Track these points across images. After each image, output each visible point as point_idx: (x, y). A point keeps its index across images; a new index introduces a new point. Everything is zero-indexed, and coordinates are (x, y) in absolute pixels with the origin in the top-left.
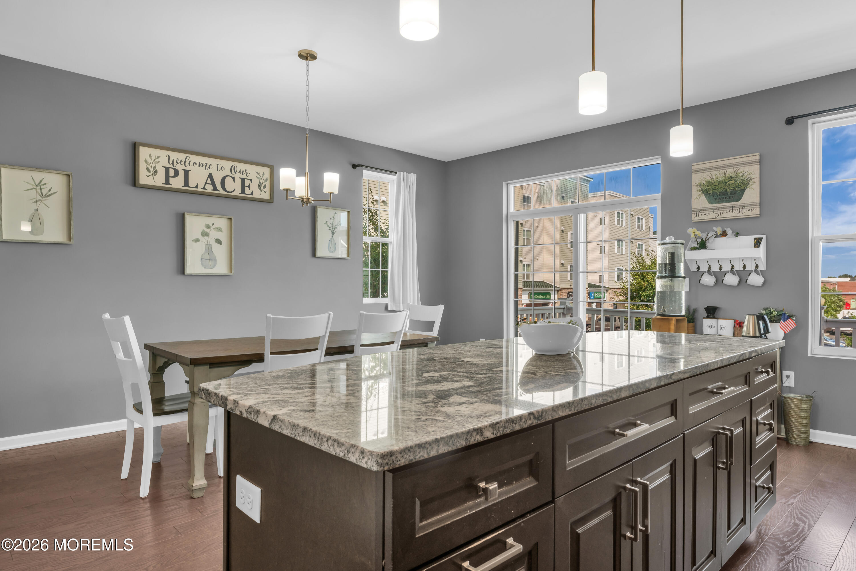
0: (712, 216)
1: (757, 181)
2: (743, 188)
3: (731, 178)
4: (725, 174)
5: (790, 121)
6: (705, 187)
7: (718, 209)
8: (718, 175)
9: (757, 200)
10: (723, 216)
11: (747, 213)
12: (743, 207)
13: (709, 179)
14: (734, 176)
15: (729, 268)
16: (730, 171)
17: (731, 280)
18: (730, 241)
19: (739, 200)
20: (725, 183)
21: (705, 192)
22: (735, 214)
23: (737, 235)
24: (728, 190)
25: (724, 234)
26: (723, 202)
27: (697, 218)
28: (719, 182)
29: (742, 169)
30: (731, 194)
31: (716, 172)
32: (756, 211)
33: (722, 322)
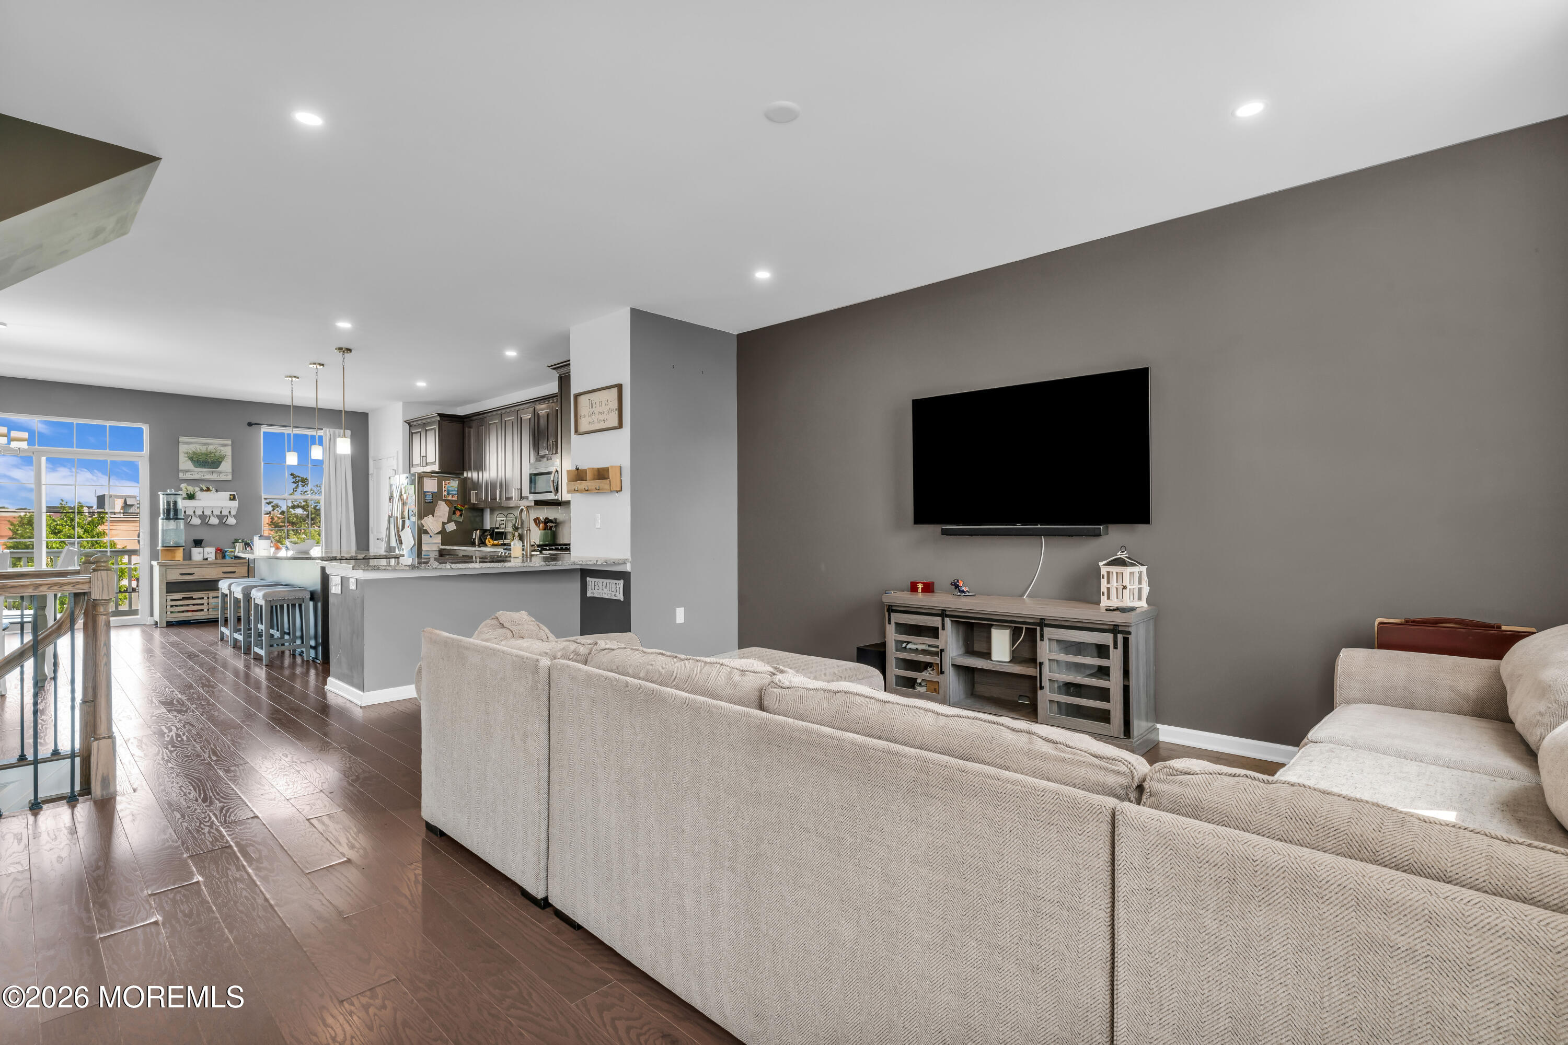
0: (197, 476)
1: (230, 457)
2: (220, 460)
3: (211, 453)
4: (207, 449)
5: (250, 424)
6: (191, 456)
7: (201, 472)
8: (201, 449)
9: (230, 469)
10: (205, 477)
11: (223, 477)
12: (221, 473)
13: (195, 450)
14: (214, 451)
15: (210, 513)
16: (211, 448)
17: (214, 521)
18: (212, 494)
19: (217, 468)
20: (207, 455)
21: (191, 459)
22: (215, 477)
23: (217, 491)
24: (209, 460)
25: (208, 490)
26: (205, 468)
27: (185, 476)
28: (202, 454)
29: (219, 448)
30: (212, 463)
31: (200, 446)
32: (229, 477)
33: (208, 549)
